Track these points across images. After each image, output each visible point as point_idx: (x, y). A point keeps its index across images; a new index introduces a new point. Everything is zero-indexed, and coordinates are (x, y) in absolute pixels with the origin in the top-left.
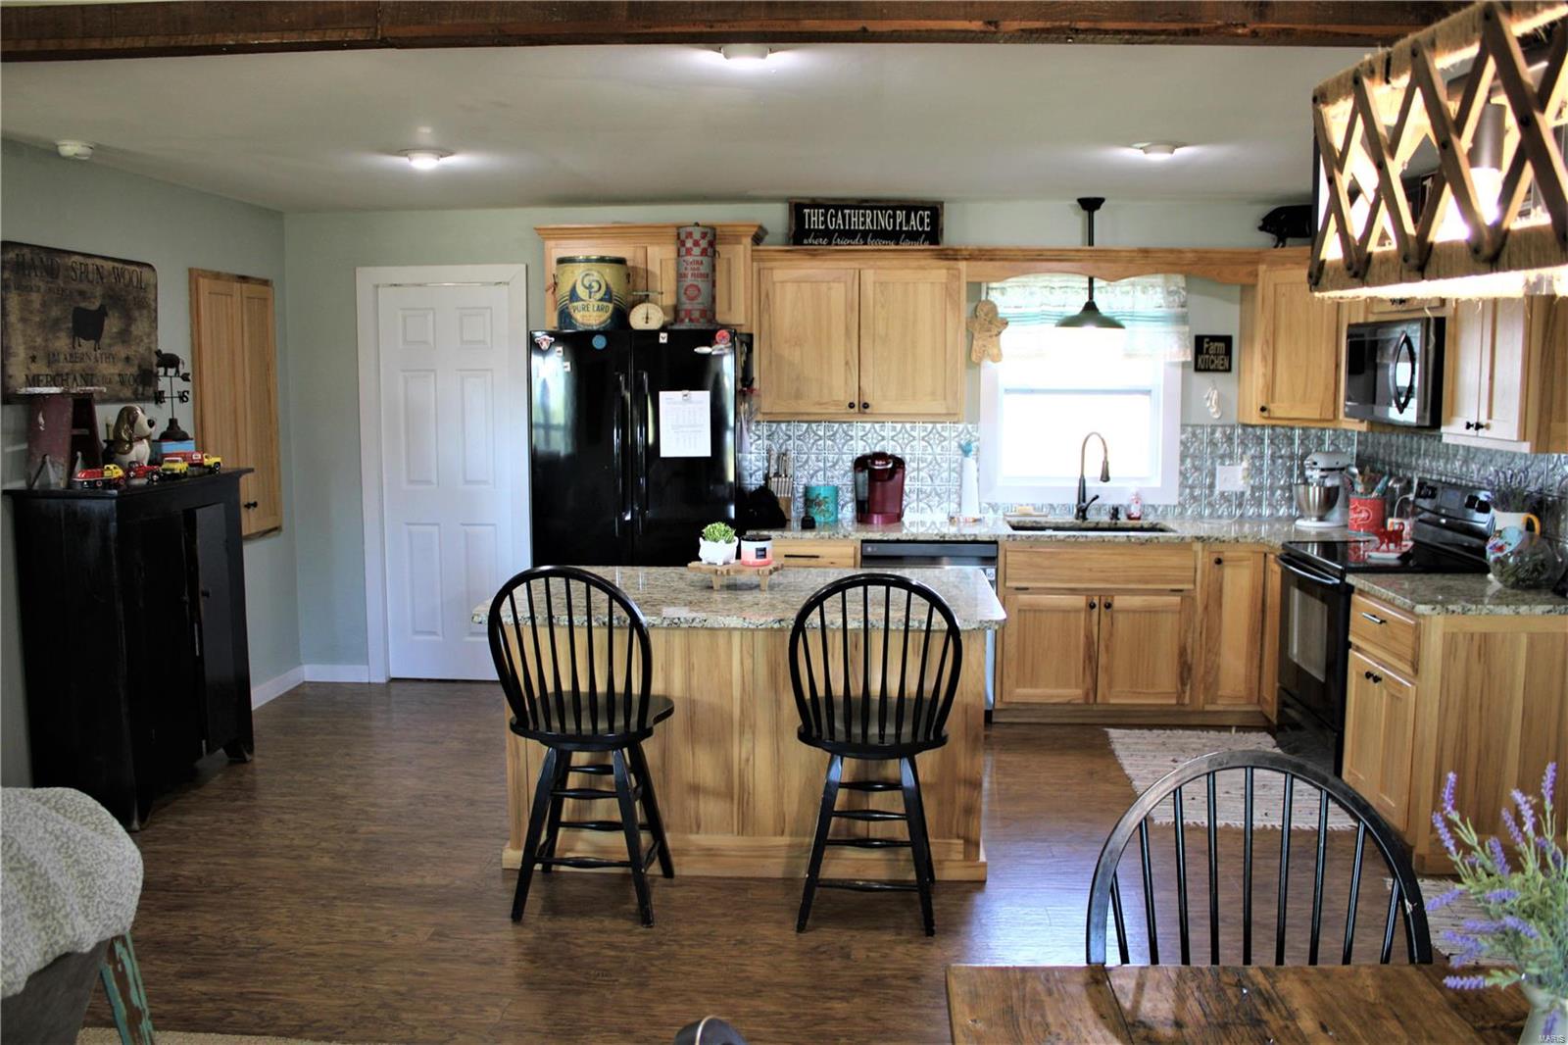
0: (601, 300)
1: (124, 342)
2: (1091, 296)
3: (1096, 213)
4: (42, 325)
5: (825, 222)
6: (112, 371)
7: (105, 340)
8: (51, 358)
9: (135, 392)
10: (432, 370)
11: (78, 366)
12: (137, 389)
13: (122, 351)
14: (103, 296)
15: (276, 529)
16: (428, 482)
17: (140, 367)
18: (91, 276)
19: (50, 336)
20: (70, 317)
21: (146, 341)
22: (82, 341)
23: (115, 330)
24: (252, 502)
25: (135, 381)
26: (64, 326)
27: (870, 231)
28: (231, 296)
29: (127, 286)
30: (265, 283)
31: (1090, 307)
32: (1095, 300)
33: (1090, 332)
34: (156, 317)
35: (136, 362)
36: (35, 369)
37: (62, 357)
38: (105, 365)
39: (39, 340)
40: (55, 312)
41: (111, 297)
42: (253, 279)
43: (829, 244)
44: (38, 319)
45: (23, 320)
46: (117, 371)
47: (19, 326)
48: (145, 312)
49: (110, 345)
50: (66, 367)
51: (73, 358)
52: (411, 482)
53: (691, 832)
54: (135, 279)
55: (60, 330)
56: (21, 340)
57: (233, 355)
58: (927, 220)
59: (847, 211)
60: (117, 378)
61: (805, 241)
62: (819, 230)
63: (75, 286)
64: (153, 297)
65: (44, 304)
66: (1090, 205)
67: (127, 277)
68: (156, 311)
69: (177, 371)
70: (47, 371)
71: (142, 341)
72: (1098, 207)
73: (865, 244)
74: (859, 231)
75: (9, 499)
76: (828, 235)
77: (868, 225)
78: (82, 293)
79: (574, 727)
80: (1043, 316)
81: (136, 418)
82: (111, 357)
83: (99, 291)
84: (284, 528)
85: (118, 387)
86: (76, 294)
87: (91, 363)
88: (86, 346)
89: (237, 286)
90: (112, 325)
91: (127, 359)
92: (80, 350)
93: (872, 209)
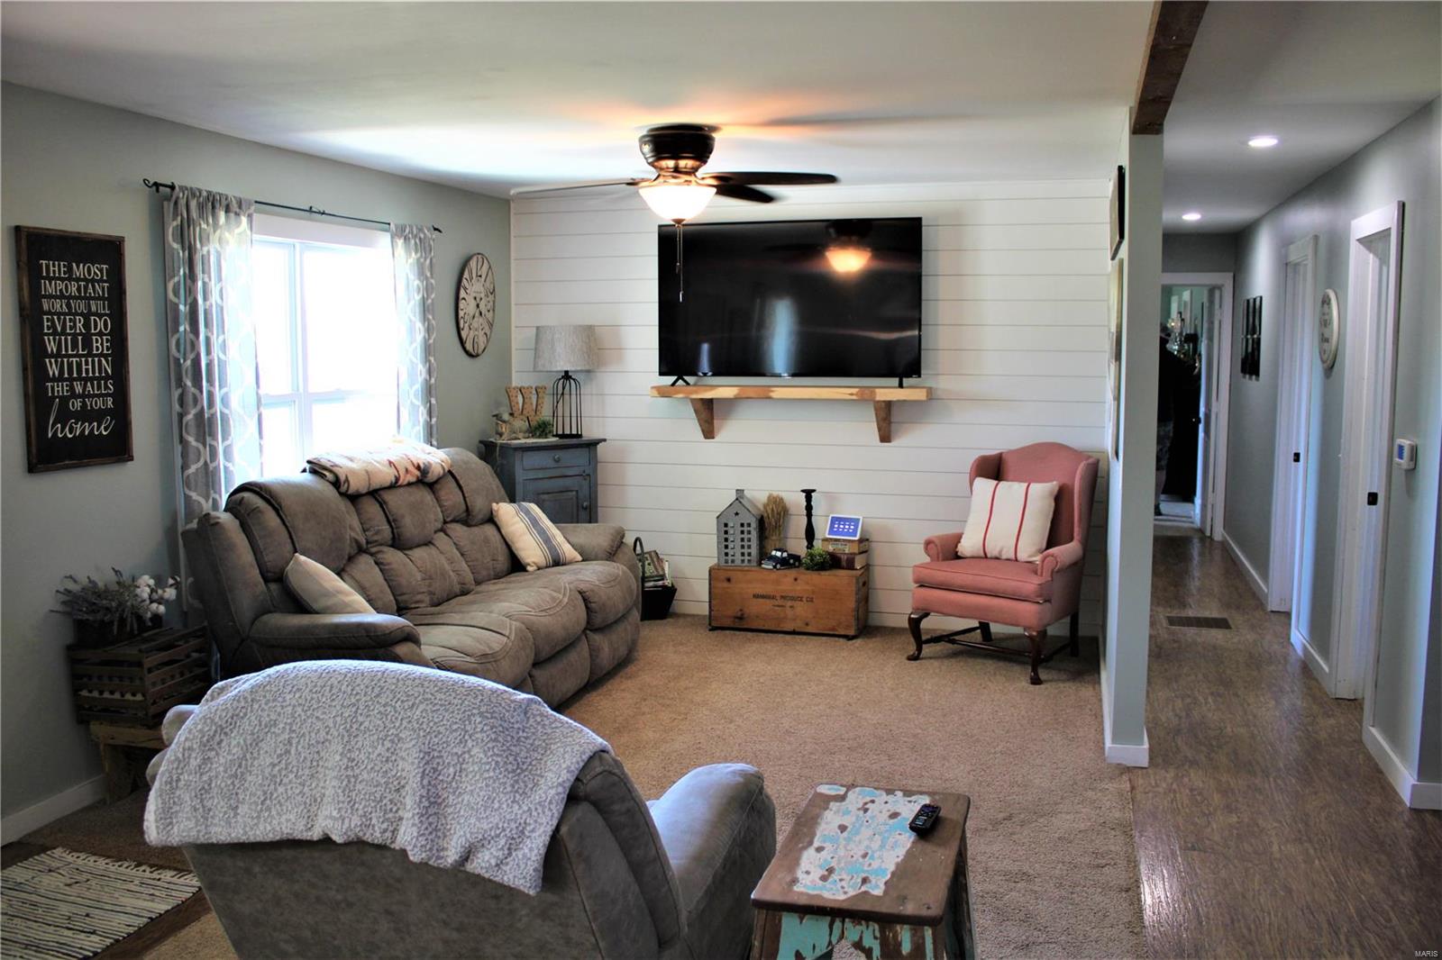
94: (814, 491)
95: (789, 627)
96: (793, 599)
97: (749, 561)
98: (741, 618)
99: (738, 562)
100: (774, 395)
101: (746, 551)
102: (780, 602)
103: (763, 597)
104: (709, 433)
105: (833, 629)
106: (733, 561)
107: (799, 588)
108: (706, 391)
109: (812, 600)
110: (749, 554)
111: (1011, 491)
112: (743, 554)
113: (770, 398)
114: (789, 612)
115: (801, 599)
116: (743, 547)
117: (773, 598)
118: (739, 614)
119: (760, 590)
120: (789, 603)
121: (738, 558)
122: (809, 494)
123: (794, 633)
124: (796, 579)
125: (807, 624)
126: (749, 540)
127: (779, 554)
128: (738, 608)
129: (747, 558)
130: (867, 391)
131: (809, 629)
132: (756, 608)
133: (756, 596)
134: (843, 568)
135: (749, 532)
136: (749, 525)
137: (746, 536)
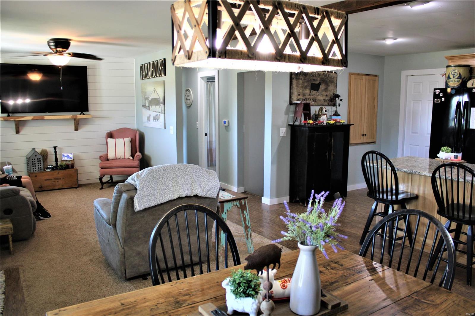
0: (457, 78)
1: (325, 91)
4: (302, 87)
6: (321, 98)
7: (320, 91)
8: (304, 95)
9: (328, 104)
10: (421, 100)
11: (312, 97)
12: (329, 103)
13: (325, 93)
14: (320, 80)
15: (374, 142)
16: (417, 133)
17: (330, 97)
18: (317, 76)
19: (304, 90)
20: (310, 85)
21: (333, 91)
22: (313, 91)
23: (323, 88)
24: (365, 134)
25: (329, 101)
26: (308, 87)
28: (362, 79)
29: (328, 77)
30: (376, 76)
34: (336, 85)
35: (329, 96)
36: (299, 97)
37: (307, 95)
38: (319, 97)
39: (301, 91)
40: (306, 84)
41: (322, 80)
42: (371, 75)
44: (301, 86)
45: (297, 86)
46: (323, 98)
47: (296, 87)
48: (333, 84)
49: (321, 92)
50: (308, 97)
51: (310, 95)
52: (413, 133)
53: (421, 237)
54: (330, 76)
55: (307, 88)
56: (296, 91)
57: (362, 95)
60: (323, 100)
63: (312, 78)
64: (336, 80)
65: (303, 82)
67: (328, 75)
68: (336, 84)
69: (339, 99)
70: (303, 98)
71: (331, 91)
75: (290, 126)
78: (314, 80)
79: (386, 197)
81: (323, 109)
82: (321, 95)
83: (319, 79)
84: (377, 142)
85: (323, 102)
86: (312, 80)
87: (315, 96)
88: (314, 92)
89: (364, 77)
90: (322, 87)
91: (327, 95)
92: (312, 93)
94: (57, 147)
95: (57, 188)
96: (58, 179)
97: (41, 170)
98: (41, 187)
99: (37, 171)
100: (45, 118)
101: (40, 167)
102: (53, 181)
103: (48, 180)
104: (18, 132)
105: (71, 186)
106: (36, 170)
107: (59, 176)
108: (21, 118)
109: (64, 178)
110: (41, 168)
111: (120, 141)
112: (39, 168)
113: (44, 119)
114: (57, 183)
115: (60, 179)
116: (38, 166)
117: (52, 180)
118: (40, 187)
119: (46, 178)
120: (57, 180)
121: (37, 169)
122: (55, 148)
123: (59, 189)
124: (58, 173)
125: (63, 186)
126: (40, 163)
127: (51, 166)
128: (40, 185)
129: (40, 169)
130: (74, 116)
131: (64, 187)
132: (46, 184)
133: (46, 180)
134: (70, 168)
135: (40, 161)
136: (40, 159)
137: (39, 162)
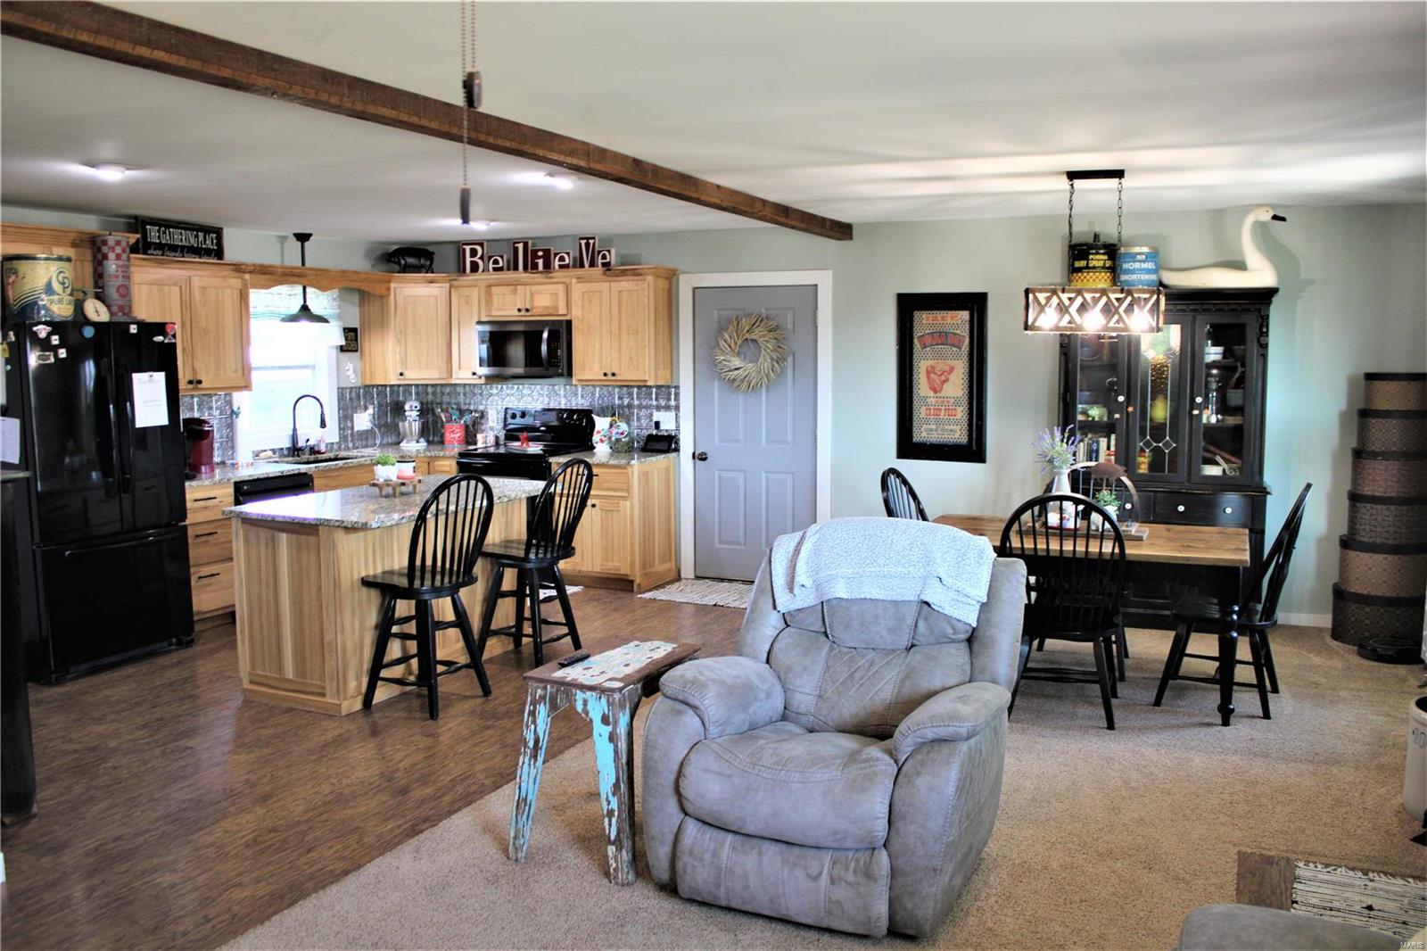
2: (305, 301)
3: (306, 244)
5: (159, 237)
27: (185, 246)
31: (305, 308)
32: (308, 303)
33: (305, 325)
43: (163, 255)
58: (215, 241)
59: (171, 230)
61: (149, 252)
62: (155, 243)
66: (303, 238)
72: (308, 240)
73: (183, 257)
74: (179, 246)
76: (160, 247)
77: (184, 243)
80: (272, 314)
93: (186, 229)
